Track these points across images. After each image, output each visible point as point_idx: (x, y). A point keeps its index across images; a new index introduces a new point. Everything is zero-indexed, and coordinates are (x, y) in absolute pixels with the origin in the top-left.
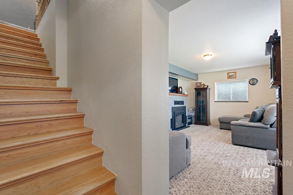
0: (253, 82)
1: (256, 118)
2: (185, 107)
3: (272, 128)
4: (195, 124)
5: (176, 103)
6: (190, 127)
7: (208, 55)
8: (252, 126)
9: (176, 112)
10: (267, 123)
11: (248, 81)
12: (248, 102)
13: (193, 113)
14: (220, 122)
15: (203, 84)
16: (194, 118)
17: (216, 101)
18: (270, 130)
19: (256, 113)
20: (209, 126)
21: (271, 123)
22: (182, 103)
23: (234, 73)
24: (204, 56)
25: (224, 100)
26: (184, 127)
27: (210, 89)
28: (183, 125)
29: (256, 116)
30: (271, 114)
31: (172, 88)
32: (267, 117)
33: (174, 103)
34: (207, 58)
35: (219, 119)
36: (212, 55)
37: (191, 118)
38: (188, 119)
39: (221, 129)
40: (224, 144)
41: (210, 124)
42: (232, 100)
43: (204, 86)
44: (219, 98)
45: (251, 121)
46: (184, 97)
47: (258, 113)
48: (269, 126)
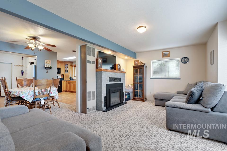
0: (185, 60)
1: (193, 99)
2: (123, 83)
3: (213, 111)
4: (133, 100)
5: (111, 79)
6: (127, 103)
7: (142, 27)
8: (189, 109)
9: (111, 89)
10: (208, 106)
11: (180, 60)
12: (180, 79)
13: (131, 89)
14: (155, 99)
15: (141, 62)
16: (133, 94)
17: (152, 78)
18: (211, 115)
19: (194, 93)
20: (145, 102)
21: (213, 106)
22: (119, 79)
23: (168, 52)
24: (138, 28)
25: (159, 77)
26: (121, 103)
27: (147, 66)
28: (119, 102)
29: (193, 96)
30: (213, 95)
31: (113, 66)
32: (208, 98)
33: (109, 80)
34: (142, 31)
35: (154, 96)
36: (146, 27)
37: (129, 94)
38: (126, 95)
39: (156, 105)
40: (157, 128)
41: (147, 100)
42: (166, 77)
43: (141, 64)
44: (155, 75)
45: (188, 101)
46: (121, 74)
47: (197, 93)
48: (210, 110)
